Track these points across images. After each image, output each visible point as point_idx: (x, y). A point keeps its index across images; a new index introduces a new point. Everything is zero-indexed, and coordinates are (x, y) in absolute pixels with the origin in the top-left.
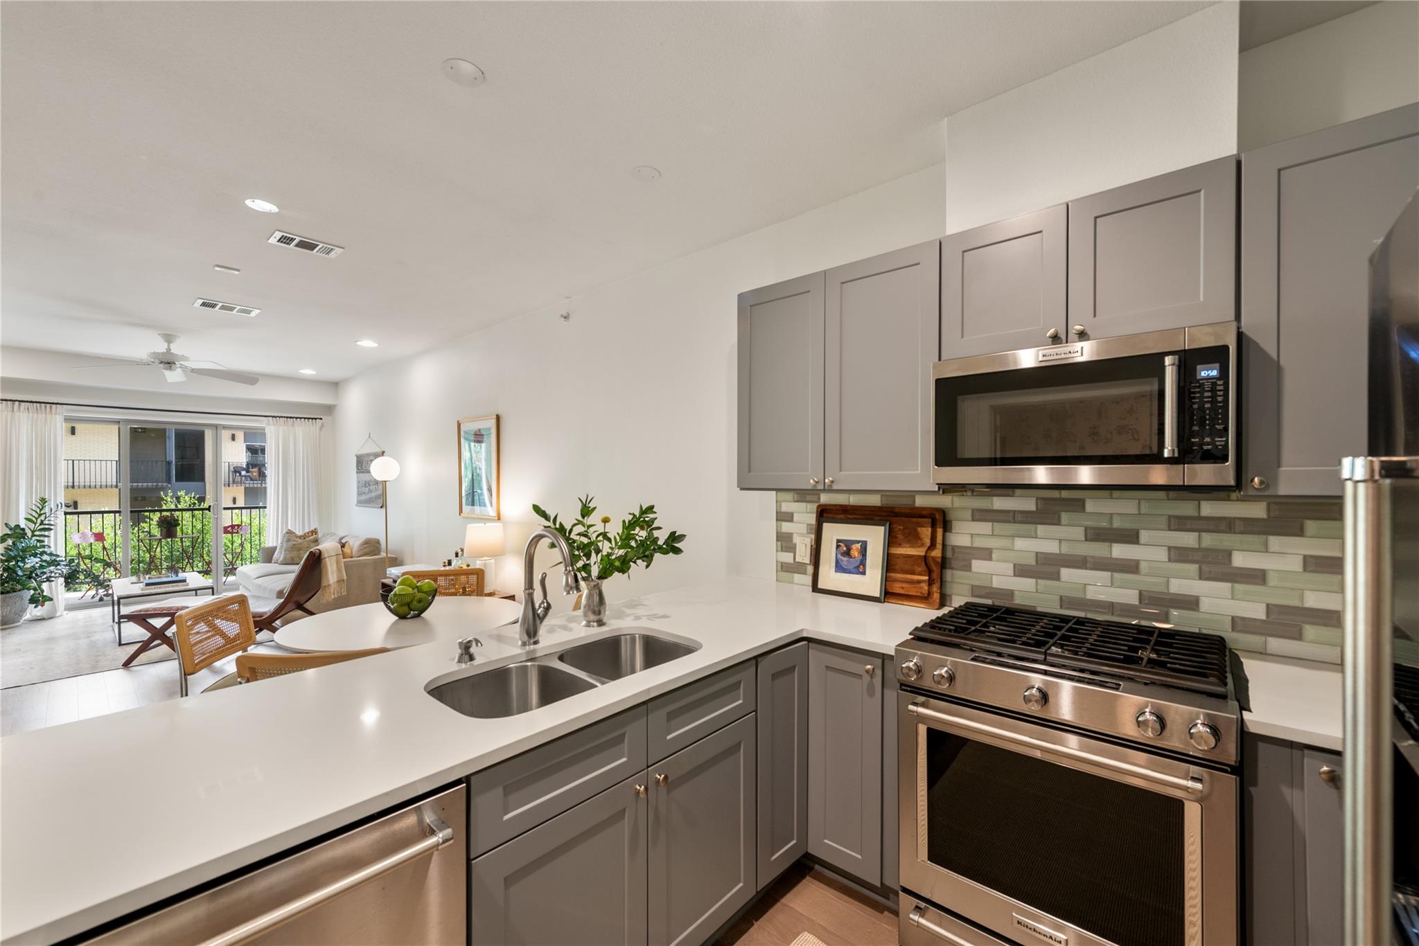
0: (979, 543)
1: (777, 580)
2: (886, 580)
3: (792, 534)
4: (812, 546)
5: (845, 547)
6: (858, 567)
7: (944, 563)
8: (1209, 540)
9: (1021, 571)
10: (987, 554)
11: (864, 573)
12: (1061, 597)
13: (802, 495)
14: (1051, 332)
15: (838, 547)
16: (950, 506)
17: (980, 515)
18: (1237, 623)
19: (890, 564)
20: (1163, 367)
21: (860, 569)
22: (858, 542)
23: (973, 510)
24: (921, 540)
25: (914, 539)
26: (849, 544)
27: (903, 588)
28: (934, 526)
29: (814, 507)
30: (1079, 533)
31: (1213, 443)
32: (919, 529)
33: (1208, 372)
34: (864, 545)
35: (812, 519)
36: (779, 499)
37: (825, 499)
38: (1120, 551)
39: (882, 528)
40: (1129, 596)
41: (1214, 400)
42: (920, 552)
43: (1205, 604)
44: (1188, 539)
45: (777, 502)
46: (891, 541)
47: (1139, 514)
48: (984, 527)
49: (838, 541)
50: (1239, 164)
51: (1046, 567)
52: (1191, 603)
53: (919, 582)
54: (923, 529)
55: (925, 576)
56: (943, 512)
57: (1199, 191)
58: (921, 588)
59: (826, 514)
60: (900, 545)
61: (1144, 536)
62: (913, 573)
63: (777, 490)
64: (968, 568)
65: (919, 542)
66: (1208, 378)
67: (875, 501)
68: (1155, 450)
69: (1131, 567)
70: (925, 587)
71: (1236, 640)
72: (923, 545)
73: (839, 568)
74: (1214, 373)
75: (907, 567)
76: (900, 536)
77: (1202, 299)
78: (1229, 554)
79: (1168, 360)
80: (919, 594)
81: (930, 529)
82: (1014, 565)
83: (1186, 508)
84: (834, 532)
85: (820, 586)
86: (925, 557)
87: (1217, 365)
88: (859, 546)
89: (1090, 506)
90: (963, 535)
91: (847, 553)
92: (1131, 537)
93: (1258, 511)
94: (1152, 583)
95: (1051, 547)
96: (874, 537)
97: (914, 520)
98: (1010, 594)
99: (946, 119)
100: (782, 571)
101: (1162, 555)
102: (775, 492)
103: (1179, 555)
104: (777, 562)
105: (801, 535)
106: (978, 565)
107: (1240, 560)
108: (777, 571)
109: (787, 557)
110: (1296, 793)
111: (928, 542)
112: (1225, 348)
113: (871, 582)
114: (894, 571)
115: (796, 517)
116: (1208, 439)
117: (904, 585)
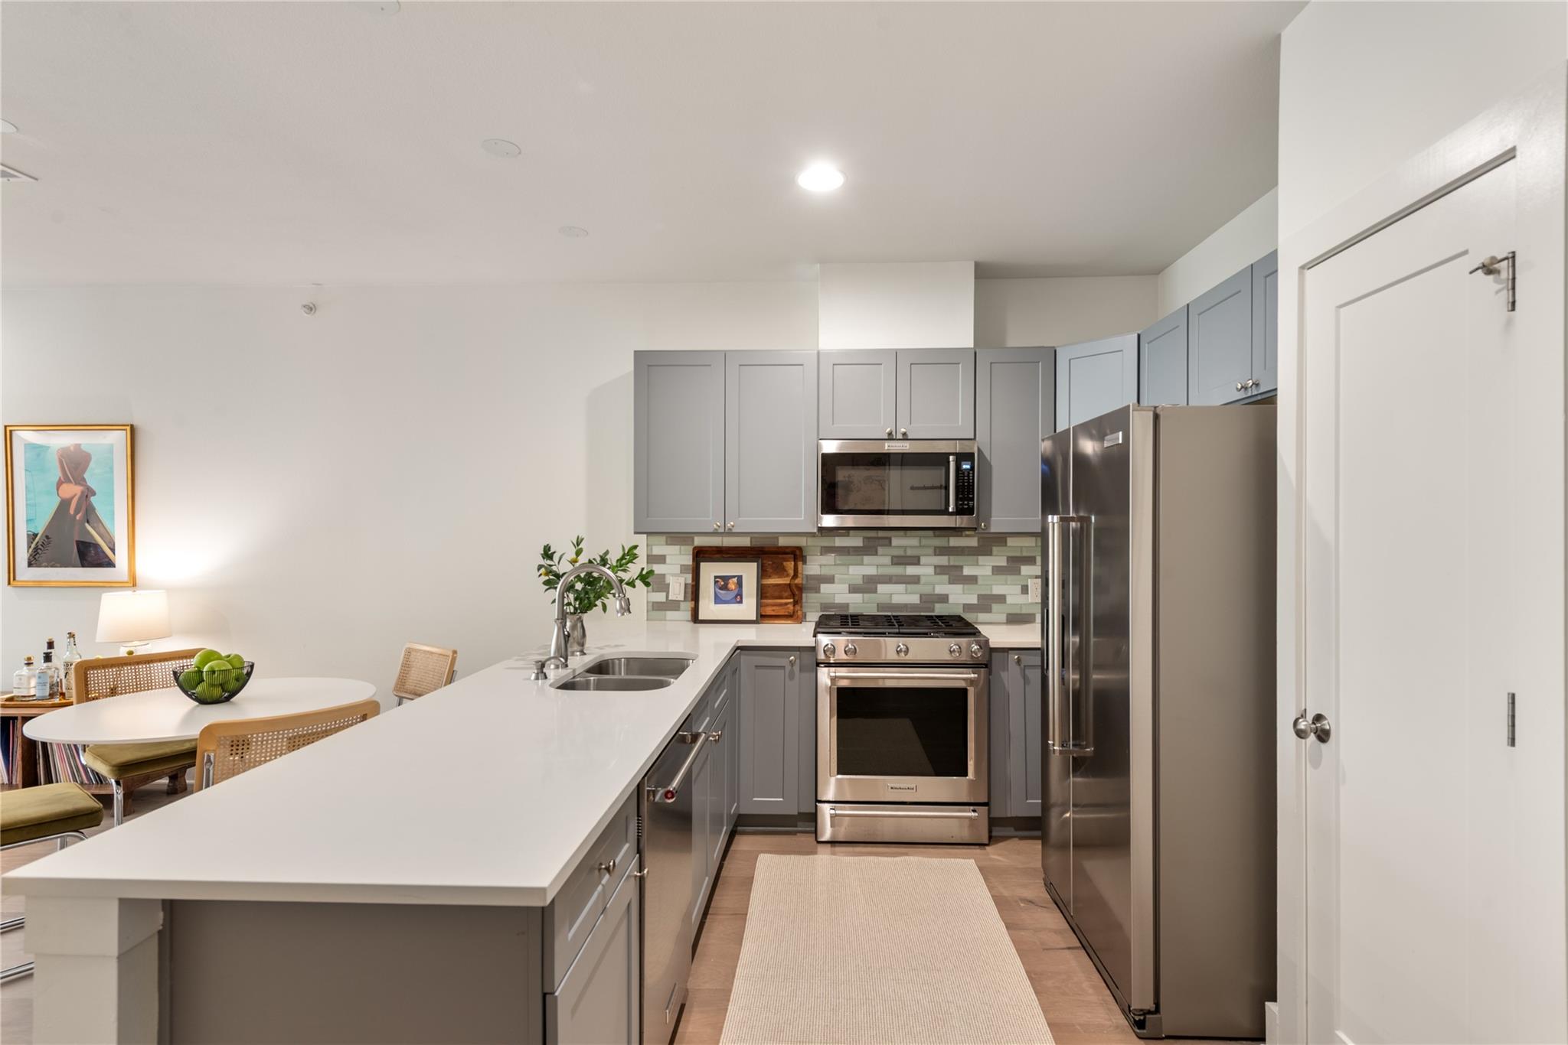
0: (826, 571)
1: (647, 620)
2: (759, 606)
3: (664, 575)
4: (686, 585)
5: (722, 583)
6: (736, 597)
7: (801, 589)
8: (954, 560)
9: (854, 589)
10: (830, 580)
11: (741, 602)
12: (878, 604)
13: (676, 538)
14: (888, 430)
15: (716, 582)
16: (805, 545)
17: (826, 550)
18: (968, 607)
19: (762, 593)
20: (949, 462)
21: (738, 598)
22: (734, 577)
23: (821, 547)
24: (785, 571)
25: (781, 571)
26: (726, 579)
27: (773, 610)
28: (795, 560)
29: (690, 549)
30: (887, 560)
31: (968, 504)
32: (785, 563)
33: (966, 466)
34: (740, 578)
35: (688, 560)
36: (650, 543)
37: (699, 541)
38: (911, 570)
39: (756, 564)
40: (914, 599)
41: (969, 482)
42: (786, 581)
43: (951, 599)
44: (943, 560)
45: (647, 545)
46: (762, 573)
47: (920, 546)
48: (830, 558)
49: (716, 577)
50: (975, 353)
51: (869, 585)
52: (944, 599)
53: (786, 604)
54: (788, 563)
55: (790, 598)
56: (800, 549)
57: (959, 364)
58: (788, 608)
59: (702, 555)
60: (770, 577)
61: (923, 560)
62: (781, 598)
63: (649, 534)
64: (817, 590)
65: (785, 573)
66: (966, 469)
67: (745, 542)
68: (943, 508)
69: (915, 580)
70: (791, 607)
71: (969, 617)
72: (788, 575)
73: (718, 600)
74: (968, 467)
75: (776, 594)
76: (770, 570)
77: (960, 424)
78: (961, 567)
79: (951, 458)
80: (786, 614)
81: (793, 563)
82: (849, 585)
83: (940, 542)
84: (710, 571)
85: (701, 617)
86: (789, 585)
87: (970, 463)
88: (735, 580)
89: (895, 542)
90: (814, 566)
91: (725, 588)
92: (915, 561)
93: (973, 542)
94: (927, 590)
95: (871, 571)
96: (748, 572)
97: (780, 556)
98: (847, 606)
99: (818, 265)
100: (653, 610)
101: (930, 570)
102: (645, 536)
103: (940, 570)
104: (648, 602)
105: (674, 575)
106: (825, 588)
107: (967, 571)
108: (647, 611)
109: (660, 597)
110: (1006, 673)
111: (791, 572)
112: (973, 454)
113: (748, 608)
114: (766, 598)
115: (668, 560)
116: (966, 502)
117: (774, 608)
